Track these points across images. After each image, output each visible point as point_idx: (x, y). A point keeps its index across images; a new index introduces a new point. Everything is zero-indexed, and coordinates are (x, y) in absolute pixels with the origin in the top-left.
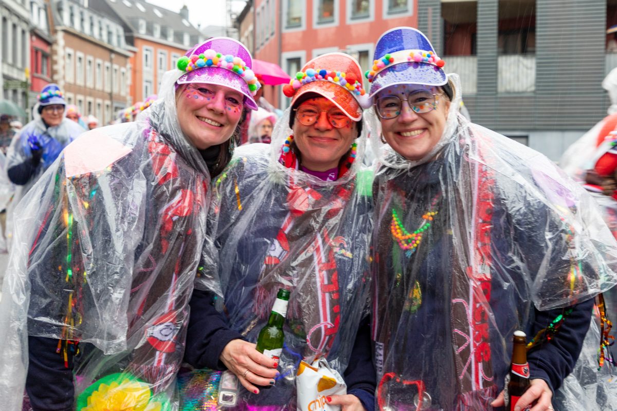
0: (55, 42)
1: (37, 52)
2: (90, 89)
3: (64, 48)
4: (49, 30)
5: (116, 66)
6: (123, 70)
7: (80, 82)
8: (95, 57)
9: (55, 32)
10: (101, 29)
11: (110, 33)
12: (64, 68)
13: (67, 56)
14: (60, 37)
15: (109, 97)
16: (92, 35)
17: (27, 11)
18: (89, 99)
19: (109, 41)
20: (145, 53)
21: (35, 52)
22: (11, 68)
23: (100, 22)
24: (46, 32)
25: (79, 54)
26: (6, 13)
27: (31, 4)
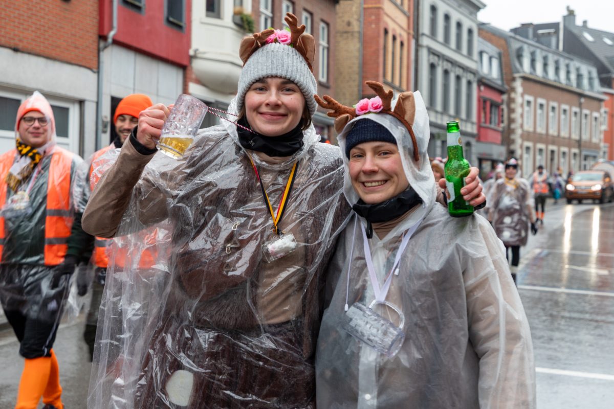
0: (513, 90)
1: (485, 102)
2: (553, 136)
3: (522, 95)
4: (502, 79)
5: (586, 111)
6: (596, 114)
7: (541, 130)
8: (560, 103)
9: (514, 79)
10: (568, 72)
11: (579, 76)
13: (525, 104)
14: (518, 85)
15: (576, 144)
16: (558, 80)
17: (476, 62)
18: (551, 147)
19: (579, 84)
21: (483, 102)
23: (567, 66)
24: (499, 82)
25: (541, 101)
26: (448, 66)
27: (481, 53)
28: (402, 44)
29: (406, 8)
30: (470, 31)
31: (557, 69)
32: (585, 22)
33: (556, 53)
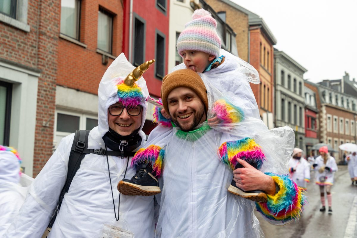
0: (321, 112)
3: (326, 114)
4: (316, 106)
7: (336, 131)
8: (345, 118)
9: (321, 106)
10: (348, 103)
11: (353, 105)
12: (326, 124)
13: (328, 119)
14: (324, 109)
15: (353, 139)
16: (343, 107)
17: (303, 98)
18: (342, 140)
19: (354, 109)
21: (307, 117)
23: (347, 100)
24: (315, 108)
25: (335, 117)
26: (290, 100)
27: (306, 94)
28: (268, 89)
29: (270, 71)
30: (300, 83)
31: (342, 102)
32: (354, 79)
33: (341, 93)
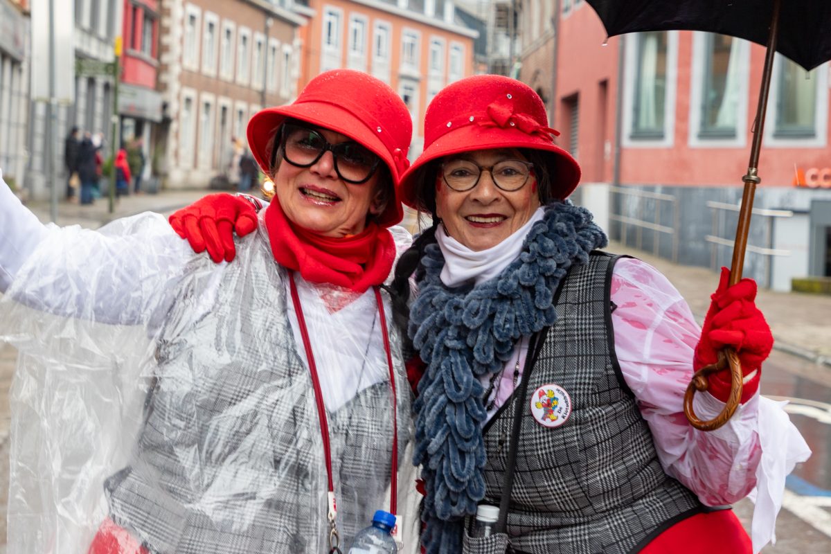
1: (135, 10)
2: (226, 82)
3: (183, 3)
5: (274, 42)
6: (287, 49)
8: (238, 24)
12: (182, 41)
13: (187, 20)
15: (259, 98)
18: (224, 101)
20: (327, 18)
21: (131, 8)
22: (86, 37)
25: (211, 17)
